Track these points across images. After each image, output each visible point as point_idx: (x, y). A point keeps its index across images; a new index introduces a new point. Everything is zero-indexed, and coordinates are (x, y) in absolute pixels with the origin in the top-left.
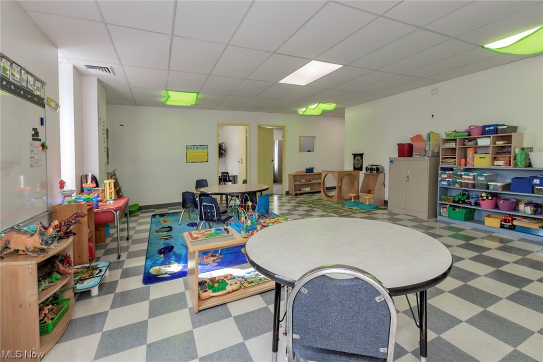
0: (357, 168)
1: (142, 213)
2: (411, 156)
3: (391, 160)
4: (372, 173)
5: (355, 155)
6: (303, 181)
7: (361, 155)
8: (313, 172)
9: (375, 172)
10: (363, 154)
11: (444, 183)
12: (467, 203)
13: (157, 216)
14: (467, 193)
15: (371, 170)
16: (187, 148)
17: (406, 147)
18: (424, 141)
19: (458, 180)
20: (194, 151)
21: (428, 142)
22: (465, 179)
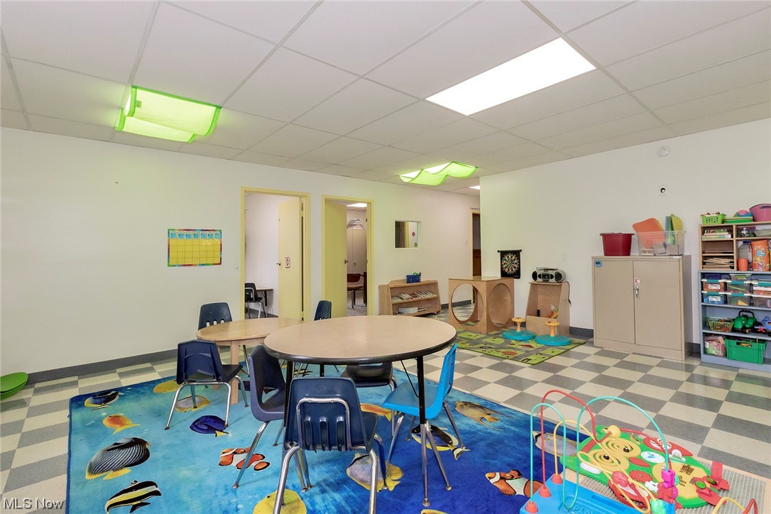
0: (511, 273)
1: (37, 391)
2: (629, 255)
3: (597, 260)
4: (548, 281)
5: (503, 254)
6: (406, 297)
7: (517, 253)
8: (418, 281)
9: (553, 280)
10: (521, 251)
11: (715, 300)
12: (761, 332)
13: (88, 402)
14: (750, 315)
15: (546, 277)
16: (170, 233)
17: (621, 239)
18: (663, 230)
19: (745, 295)
20: (189, 241)
21: (670, 231)
22: (759, 292)
